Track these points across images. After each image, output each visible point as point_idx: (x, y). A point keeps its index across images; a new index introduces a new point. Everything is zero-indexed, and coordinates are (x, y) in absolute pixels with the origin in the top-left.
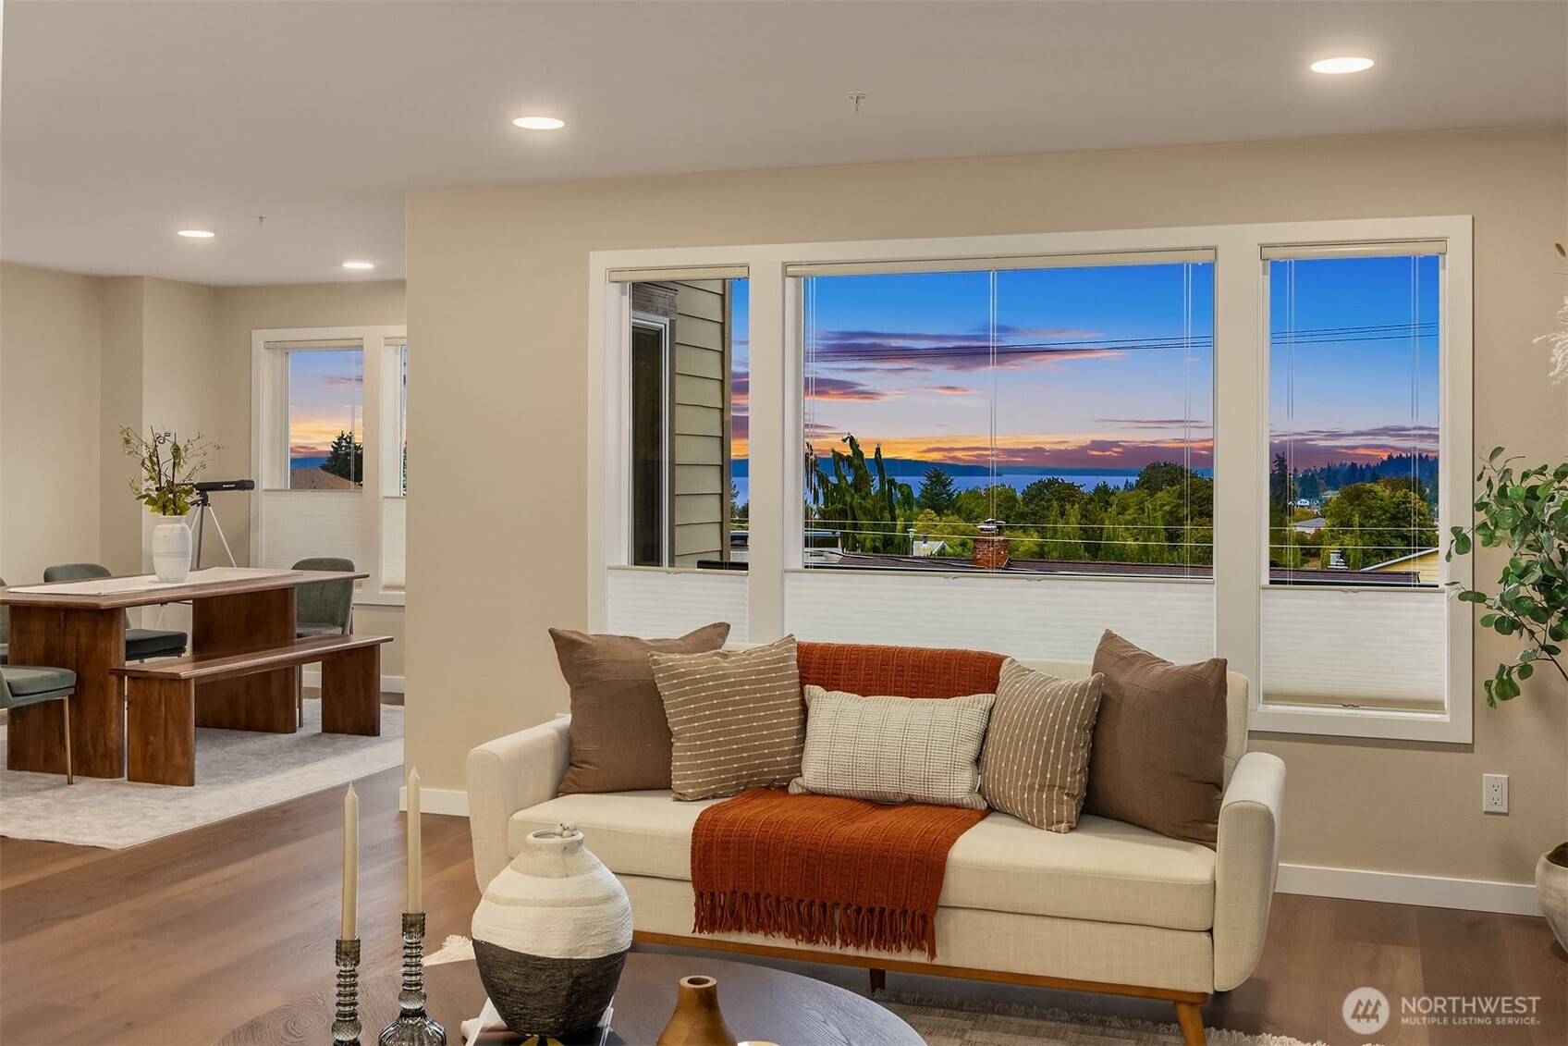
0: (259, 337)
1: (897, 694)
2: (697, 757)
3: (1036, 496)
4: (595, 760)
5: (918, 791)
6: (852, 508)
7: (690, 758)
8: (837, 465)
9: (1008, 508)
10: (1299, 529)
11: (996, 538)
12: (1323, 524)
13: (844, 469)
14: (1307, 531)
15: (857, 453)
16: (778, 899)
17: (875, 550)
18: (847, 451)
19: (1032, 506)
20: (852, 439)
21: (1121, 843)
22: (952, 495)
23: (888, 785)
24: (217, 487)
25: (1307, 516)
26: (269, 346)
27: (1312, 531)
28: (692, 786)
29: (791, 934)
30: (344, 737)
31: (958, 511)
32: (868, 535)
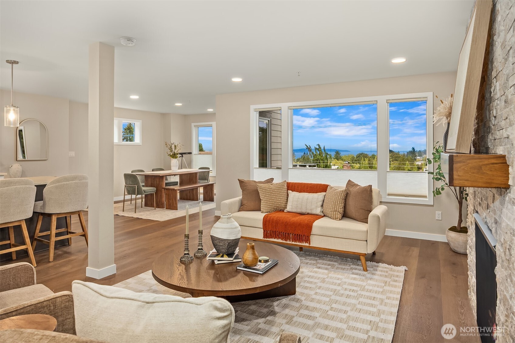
0: (193, 124)
1: (307, 192)
2: (265, 204)
3: (359, 156)
4: (246, 205)
5: (310, 212)
6: (319, 159)
7: (264, 204)
8: (315, 150)
9: (353, 159)
10: (417, 163)
11: (348, 165)
12: (423, 162)
13: (317, 151)
14: (419, 164)
15: (320, 148)
16: (279, 232)
17: (324, 167)
18: (317, 147)
19: (358, 159)
20: (319, 145)
21: (349, 222)
22: (341, 156)
23: (304, 211)
24: (185, 153)
25: (419, 161)
26: (195, 126)
27: (420, 164)
28: (265, 210)
29: (282, 239)
30: (207, 202)
31: (342, 160)
32: (322, 164)
